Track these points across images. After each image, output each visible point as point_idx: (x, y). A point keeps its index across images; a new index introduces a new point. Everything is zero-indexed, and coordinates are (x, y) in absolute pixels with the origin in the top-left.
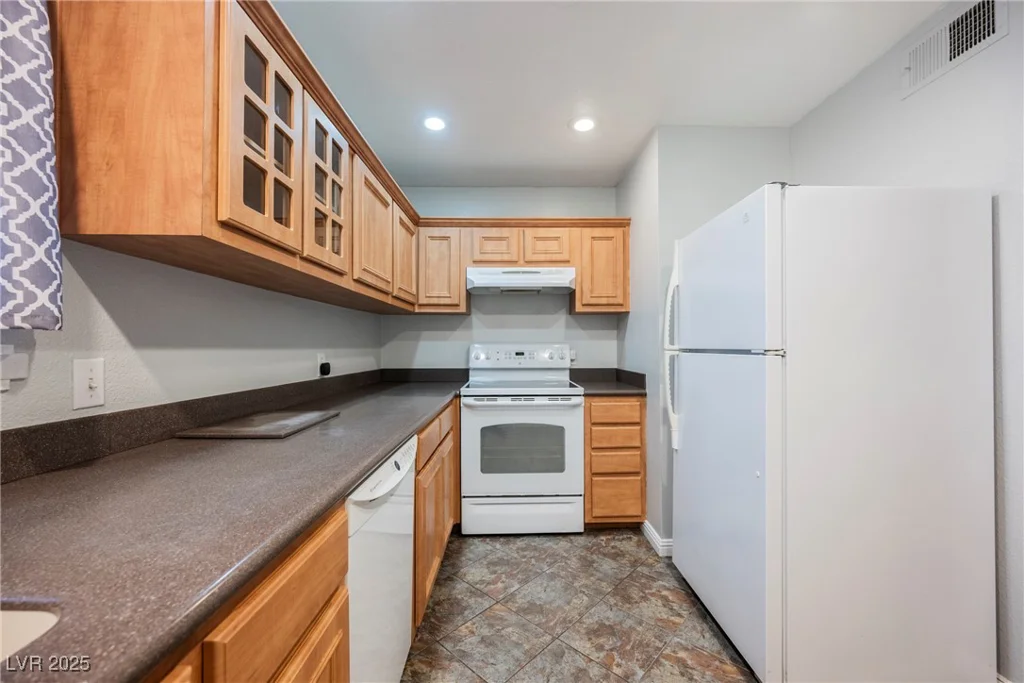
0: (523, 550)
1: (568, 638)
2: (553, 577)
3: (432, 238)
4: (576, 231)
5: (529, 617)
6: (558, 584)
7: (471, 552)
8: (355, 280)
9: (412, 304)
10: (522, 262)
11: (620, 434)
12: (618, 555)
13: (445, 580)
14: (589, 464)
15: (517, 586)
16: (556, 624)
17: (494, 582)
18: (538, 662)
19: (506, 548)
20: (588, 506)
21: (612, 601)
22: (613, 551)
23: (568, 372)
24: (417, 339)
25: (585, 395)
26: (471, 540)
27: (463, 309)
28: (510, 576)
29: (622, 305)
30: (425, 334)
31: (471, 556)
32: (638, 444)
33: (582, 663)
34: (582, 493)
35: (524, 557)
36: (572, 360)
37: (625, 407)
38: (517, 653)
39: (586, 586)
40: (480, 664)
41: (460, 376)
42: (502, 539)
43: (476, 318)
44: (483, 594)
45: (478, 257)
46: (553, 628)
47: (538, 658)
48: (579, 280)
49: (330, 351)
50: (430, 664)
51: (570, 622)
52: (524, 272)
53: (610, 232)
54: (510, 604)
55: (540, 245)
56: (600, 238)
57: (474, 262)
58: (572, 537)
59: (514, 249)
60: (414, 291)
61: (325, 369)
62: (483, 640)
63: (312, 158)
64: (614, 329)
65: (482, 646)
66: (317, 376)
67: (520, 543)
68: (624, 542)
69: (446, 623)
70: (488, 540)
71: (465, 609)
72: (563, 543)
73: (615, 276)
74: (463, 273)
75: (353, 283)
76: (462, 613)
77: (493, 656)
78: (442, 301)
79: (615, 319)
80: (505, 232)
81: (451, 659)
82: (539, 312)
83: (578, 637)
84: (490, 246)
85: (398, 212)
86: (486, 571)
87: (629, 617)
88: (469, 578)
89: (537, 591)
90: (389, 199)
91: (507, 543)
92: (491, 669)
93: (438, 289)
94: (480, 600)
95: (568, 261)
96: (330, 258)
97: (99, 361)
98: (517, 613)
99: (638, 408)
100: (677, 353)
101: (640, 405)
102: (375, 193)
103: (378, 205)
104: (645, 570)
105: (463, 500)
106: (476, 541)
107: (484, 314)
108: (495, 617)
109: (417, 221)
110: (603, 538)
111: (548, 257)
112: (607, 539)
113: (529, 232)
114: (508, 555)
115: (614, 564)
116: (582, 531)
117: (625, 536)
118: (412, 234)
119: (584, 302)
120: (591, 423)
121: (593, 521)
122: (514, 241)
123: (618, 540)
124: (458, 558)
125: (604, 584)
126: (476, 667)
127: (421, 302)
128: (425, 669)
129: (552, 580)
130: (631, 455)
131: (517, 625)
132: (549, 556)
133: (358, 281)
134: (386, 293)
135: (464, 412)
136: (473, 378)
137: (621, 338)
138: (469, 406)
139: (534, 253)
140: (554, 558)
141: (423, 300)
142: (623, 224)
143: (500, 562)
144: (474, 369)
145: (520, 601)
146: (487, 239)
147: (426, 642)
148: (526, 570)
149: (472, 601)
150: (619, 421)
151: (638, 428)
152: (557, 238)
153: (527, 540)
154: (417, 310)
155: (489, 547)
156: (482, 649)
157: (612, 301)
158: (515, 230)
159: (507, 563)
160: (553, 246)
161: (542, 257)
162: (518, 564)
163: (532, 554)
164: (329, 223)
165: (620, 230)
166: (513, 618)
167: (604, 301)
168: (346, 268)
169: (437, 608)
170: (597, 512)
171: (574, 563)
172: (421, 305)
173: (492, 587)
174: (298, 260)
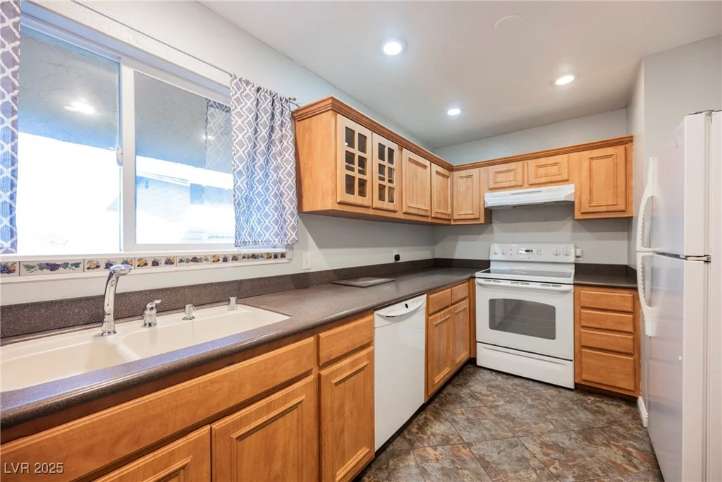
0: (517, 385)
1: (525, 440)
2: (531, 406)
3: (461, 177)
4: (575, 155)
5: (502, 420)
6: (534, 412)
7: (480, 376)
8: (404, 213)
9: (450, 220)
10: (526, 185)
11: (611, 319)
12: (599, 412)
13: (458, 385)
14: (577, 338)
15: (502, 403)
16: (520, 431)
17: (487, 396)
18: (498, 443)
19: (505, 381)
20: (577, 371)
21: (574, 436)
22: (596, 409)
23: (573, 266)
24: (457, 240)
25: (575, 284)
26: (482, 370)
27: (482, 221)
28: (499, 396)
29: (624, 211)
30: (461, 237)
31: (479, 378)
32: (631, 330)
33: (527, 454)
34: (572, 359)
35: (516, 390)
36: (577, 257)
37: (618, 298)
38: (486, 433)
39: (557, 420)
40: (462, 428)
41: (484, 265)
42: (504, 376)
43: (496, 226)
44: (477, 399)
45: (492, 186)
46: (516, 432)
47: (498, 441)
48: (578, 194)
49: (401, 248)
50: (435, 417)
51: (531, 433)
52: (527, 193)
53: (610, 151)
54: (493, 410)
55: (542, 171)
56: (598, 158)
57: (490, 189)
58: (562, 390)
59: (519, 177)
60: (449, 211)
61: (397, 258)
62: (468, 419)
63: (377, 161)
64: (623, 231)
65: (467, 422)
66: (393, 261)
67: (516, 381)
68: (611, 406)
69: (450, 404)
70: (494, 373)
71: (464, 402)
72: (552, 391)
73: (616, 187)
74: (481, 197)
75: (402, 215)
76: (461, 403)
77: (470, 428)
78: (468, 217)
79: (622, 223)
80: (512, 166)
81: (446, 420)
82: (546, 220)
83: (532, 443)
84: (501, 178)
85: (435, 167)
86: (485, 388)
87: (583, 449)
88: (473, 388)
89: (515, 410)
90: (427, 163)
91: (507, 379)
92: (467, 433)
93: (466, 209)
94: (474, 401)
95: (568, 180)
96: (387, 206)
97: (309, 253)
98: (496, 415)
99: (631, 299)
100: (651, 254)
101: (633, 297)
102: (417, 163)
103: (420, 169)
104: (621, 430)
105: (478, 344)
106: (486, 371)
107: (503, 223)
108: (481, 413)
109: (451, 169)
110: (592, 398)
111: (548, 179)
112: (594, 400)
113: (532, 163)
114: (504, 385)
115: (590, 416)
116: (572, 386)
117: (615, 403)
118: (448, 177)
119: (583, 211)
120: (579, 306)
121: (583, 383)
122: (520, 171)
123: (606, 404)
124: (469, 377)
125: (573, 424)
126: (459, 429)
127: (455, 218)
128: (432, 418)
129: (530, 408)
130: (622, 338)
131: (492, 421)
132: (535, 395)
133: (406, 213)
134: (427, 217)
135: (478, 288)
136: (493, 266)
137: (629, 238)
138: (481, 285)
139: (536, 178)
140: (539, 397)
141: (456, 217)
142: (627, 141)
143: (497, 387)
144: (494, 261)
145: (500, 410)
146: (497, 172)
147: (437, 408)
148: (513, 397)
149: (469, 400)
150: (609, 308)
151: (631, 316)
152: (556, 164)
153: (523, 381)
154: (452, 223)
155: (493, 377)
156: (466, 423)
157: (612, 208)
158: (520, 163)
159: (502, 389)
160: (553, 170)
161: (543, 180)
162: (509, 392)
163: (523, 390)
164: (387, 190)
165: (621, 148)
166: (492, 417)
167: (604, 209)
168: (397, 209)
169: (448, 396)
170: (585, 376)
171: (554, 405)
172: (455, 220)
173: (485, 398)
174: (371, 209)
